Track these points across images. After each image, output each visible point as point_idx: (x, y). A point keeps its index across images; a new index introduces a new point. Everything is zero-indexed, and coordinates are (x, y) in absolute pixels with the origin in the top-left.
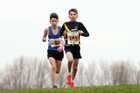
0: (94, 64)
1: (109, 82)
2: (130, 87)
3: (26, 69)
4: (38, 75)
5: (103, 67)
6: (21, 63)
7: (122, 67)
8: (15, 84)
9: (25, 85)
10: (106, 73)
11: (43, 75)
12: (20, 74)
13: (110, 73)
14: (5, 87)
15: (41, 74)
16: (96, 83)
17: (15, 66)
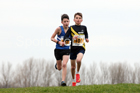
0: (95, 65)
1: (108, 81)
2: (127, 86)
3: (35, 69)
4: (46, 75)
5: (103, 68)
6: (31, 64)
7: (120, 69)
8: (25, 83)
9: (34, 83)
10: (105, 74)
11: (50, 75)
12: (30, 73)
13: (109, 74)
14: (16, 85)
15: (48, 74)
16: (97, 82)
17: (25, 66)
